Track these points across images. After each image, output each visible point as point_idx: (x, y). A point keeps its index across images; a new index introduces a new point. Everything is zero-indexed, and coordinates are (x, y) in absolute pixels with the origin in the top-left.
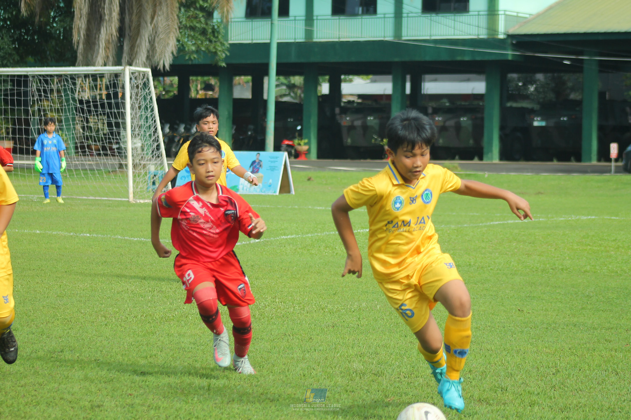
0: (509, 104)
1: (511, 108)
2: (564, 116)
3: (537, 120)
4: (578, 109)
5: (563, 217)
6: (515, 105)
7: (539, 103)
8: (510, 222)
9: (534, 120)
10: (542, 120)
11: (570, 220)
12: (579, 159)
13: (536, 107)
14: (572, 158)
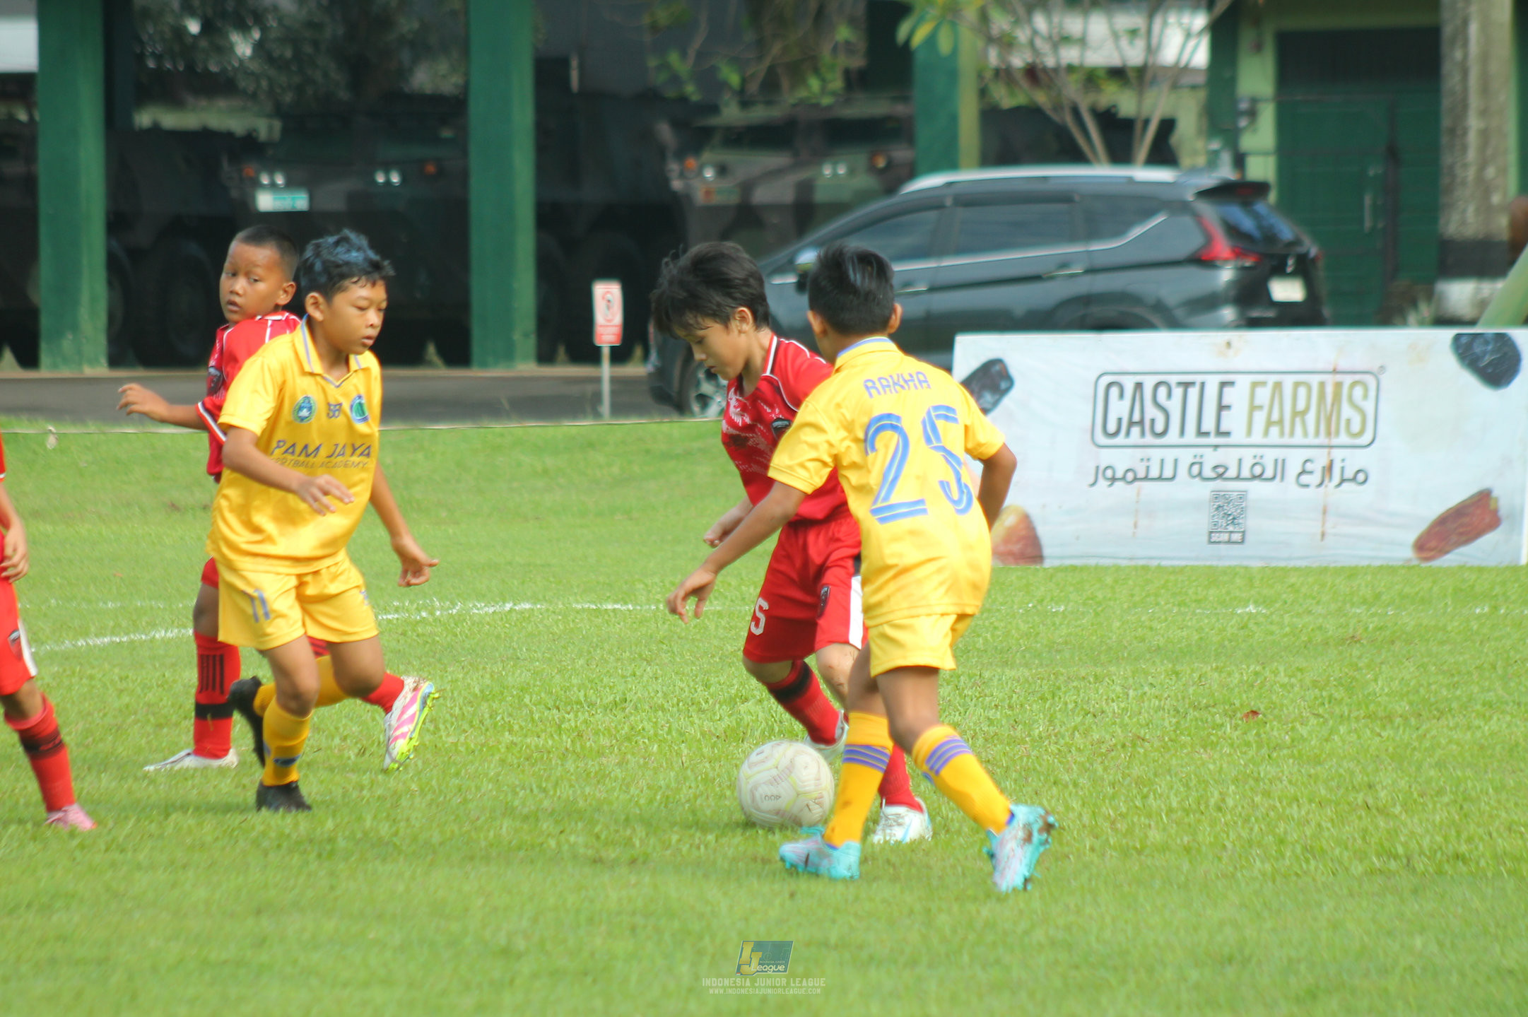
0: (144, 119)
1: (156, 129)
2: (387, 167)
3: (273, 186)
4: (447, 133)
5: (397, 610)
6: (171, 120)
7: (279, 111)
8: (160, 634)
9: (256, 184)
10: (291, 184)
11: (423, 620)
12: (458, 354)
13: (265, 127)
14: (431, 350)
